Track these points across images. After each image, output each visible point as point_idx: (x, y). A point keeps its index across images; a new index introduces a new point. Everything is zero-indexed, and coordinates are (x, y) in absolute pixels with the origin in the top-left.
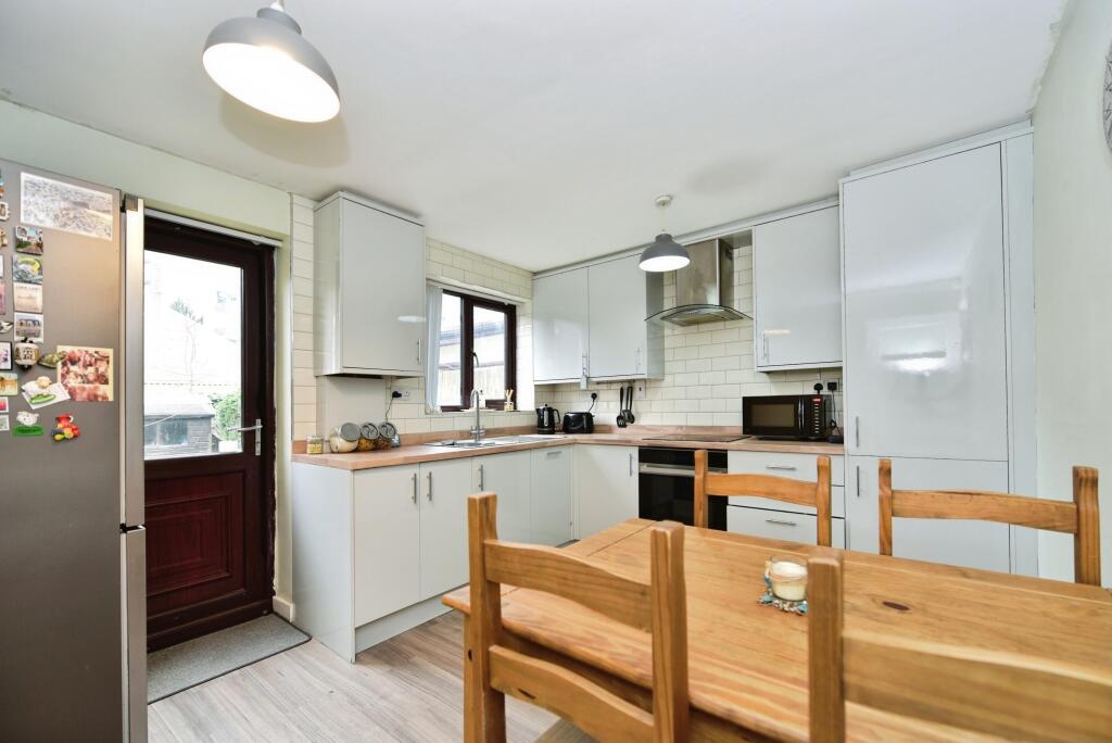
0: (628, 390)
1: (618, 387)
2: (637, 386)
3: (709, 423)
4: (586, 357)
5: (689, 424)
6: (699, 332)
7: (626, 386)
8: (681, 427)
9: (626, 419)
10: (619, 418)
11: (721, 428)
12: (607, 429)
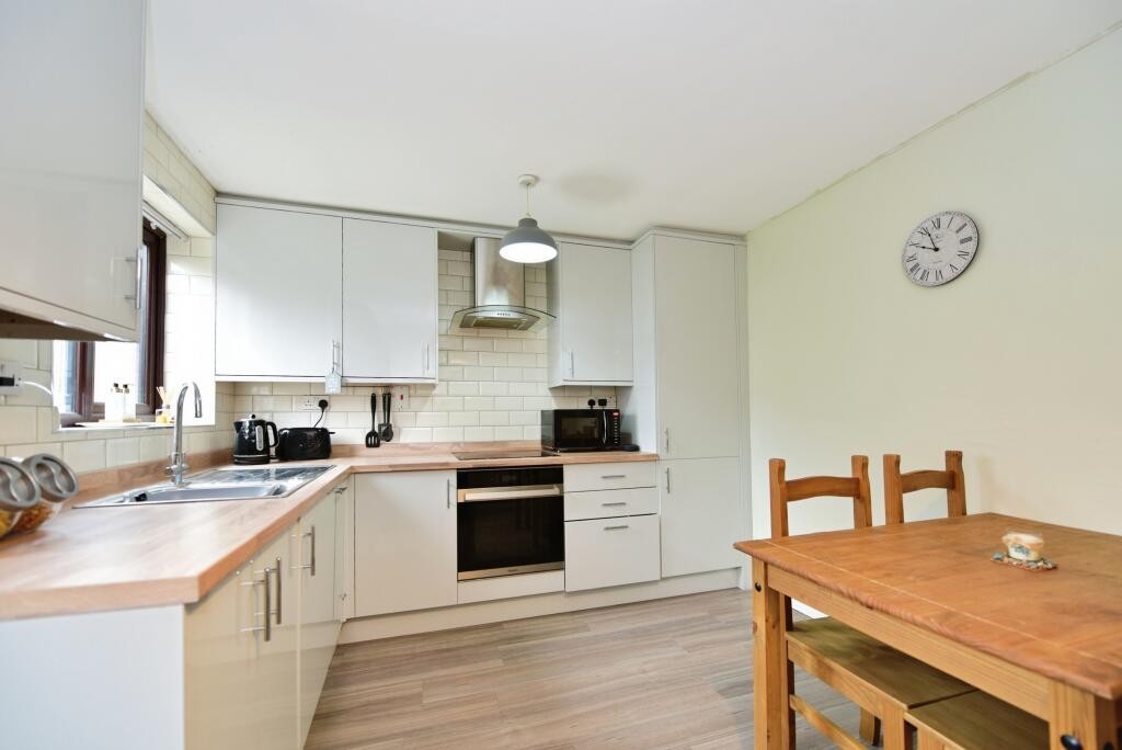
0: (383, 398)
1: (370, 392)
2: (396, 393)
3: (488, 438)
4: (339, 347)
5: (467, 440)
6: (478, 337)
7: (380, 392)
8: (458, 444)
9: (380, 436)
10: (369, 435)
11: (503, 443)
12: (349, 451)
